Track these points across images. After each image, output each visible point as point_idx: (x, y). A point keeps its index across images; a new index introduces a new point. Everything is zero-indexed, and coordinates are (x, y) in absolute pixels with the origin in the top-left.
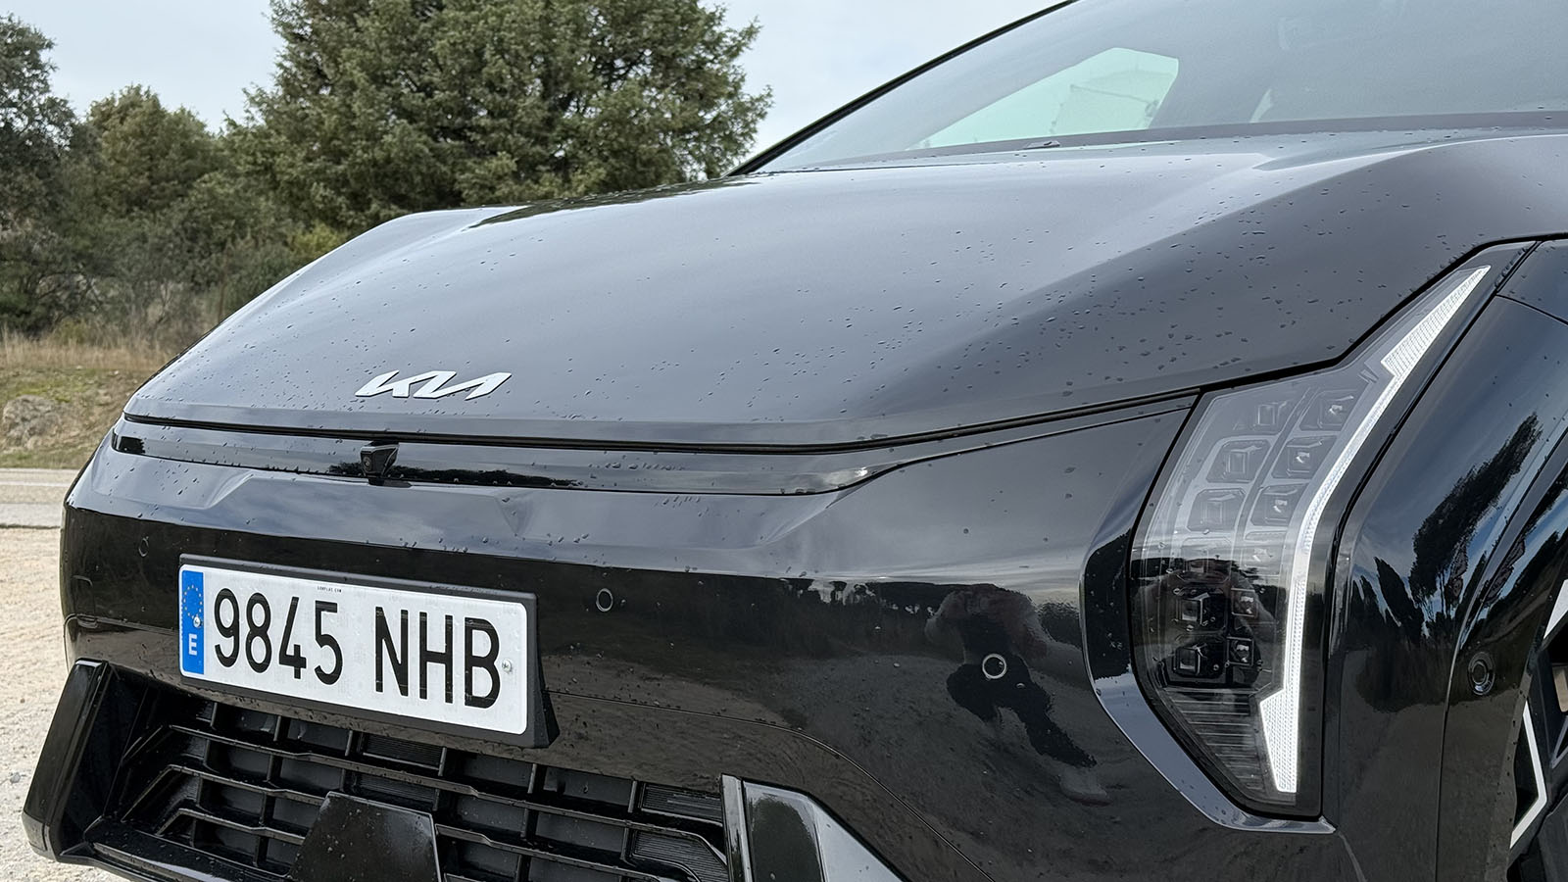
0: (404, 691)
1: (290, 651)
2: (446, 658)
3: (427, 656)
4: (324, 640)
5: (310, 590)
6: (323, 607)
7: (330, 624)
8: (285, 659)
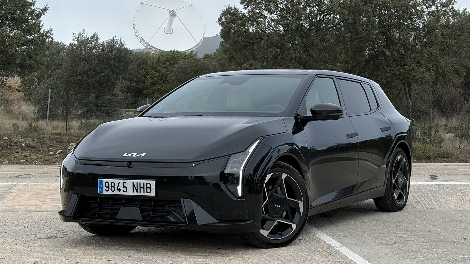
0: (137, 192)
1: (118, 189)
2: (144, 188)
3: (140, 188)
4: (124, 187)
5: (121, 181)
6: (123, 183)
7: (125, 185)
8: (117, 190)
